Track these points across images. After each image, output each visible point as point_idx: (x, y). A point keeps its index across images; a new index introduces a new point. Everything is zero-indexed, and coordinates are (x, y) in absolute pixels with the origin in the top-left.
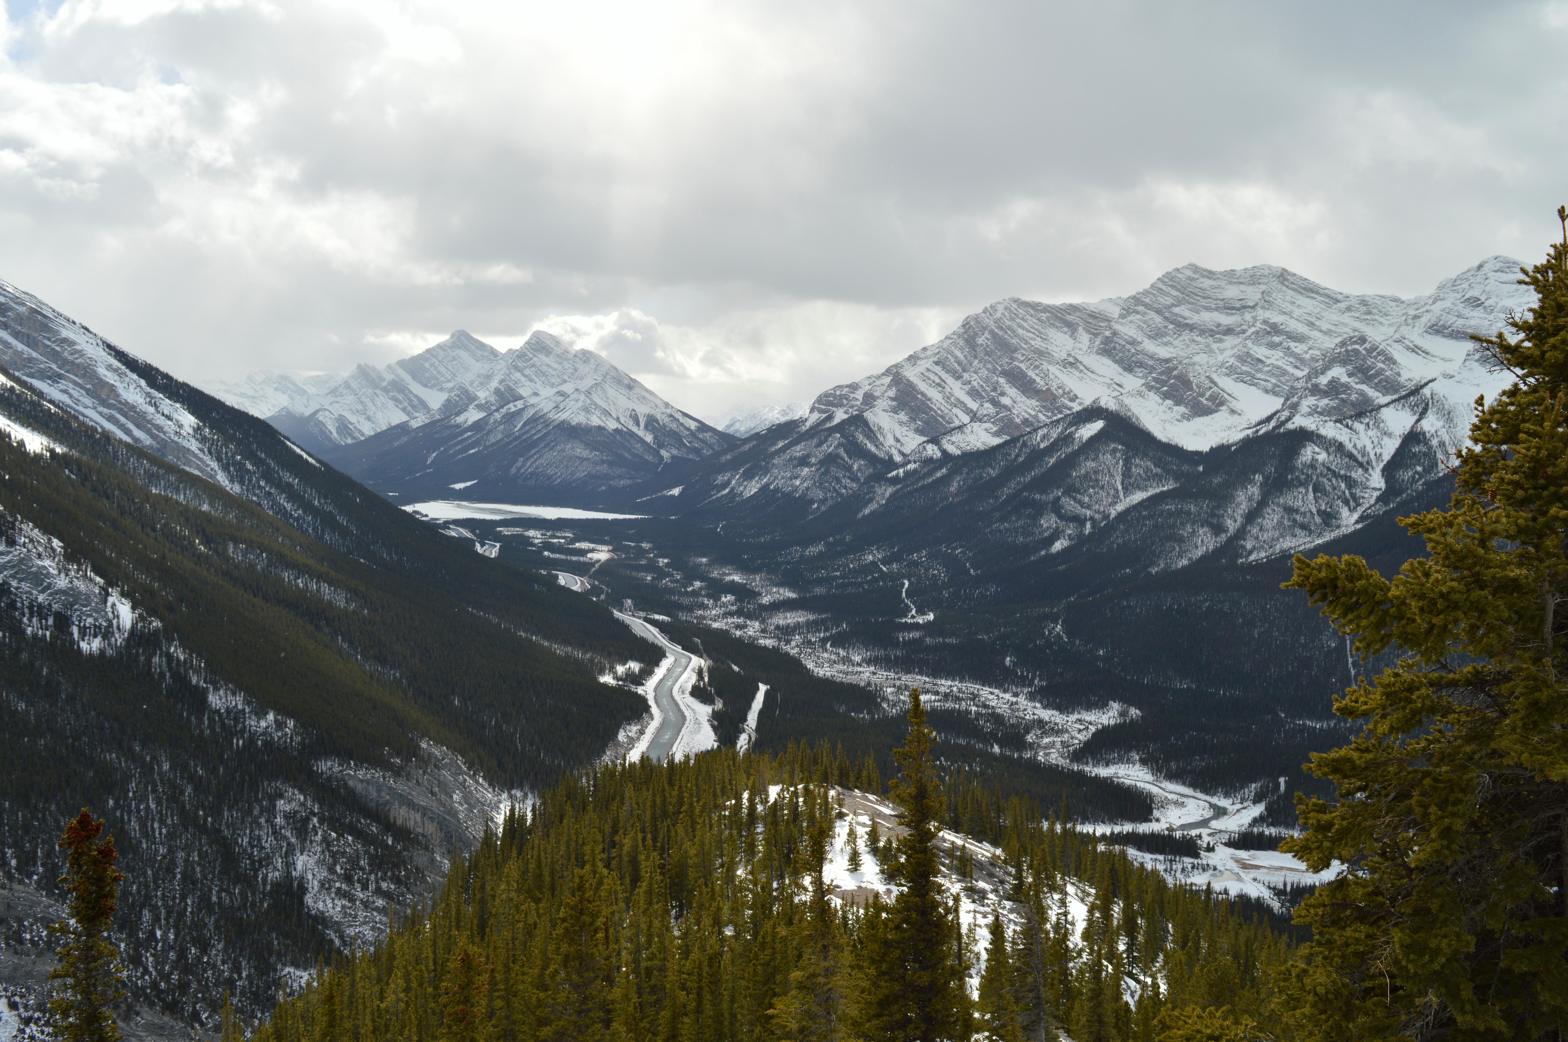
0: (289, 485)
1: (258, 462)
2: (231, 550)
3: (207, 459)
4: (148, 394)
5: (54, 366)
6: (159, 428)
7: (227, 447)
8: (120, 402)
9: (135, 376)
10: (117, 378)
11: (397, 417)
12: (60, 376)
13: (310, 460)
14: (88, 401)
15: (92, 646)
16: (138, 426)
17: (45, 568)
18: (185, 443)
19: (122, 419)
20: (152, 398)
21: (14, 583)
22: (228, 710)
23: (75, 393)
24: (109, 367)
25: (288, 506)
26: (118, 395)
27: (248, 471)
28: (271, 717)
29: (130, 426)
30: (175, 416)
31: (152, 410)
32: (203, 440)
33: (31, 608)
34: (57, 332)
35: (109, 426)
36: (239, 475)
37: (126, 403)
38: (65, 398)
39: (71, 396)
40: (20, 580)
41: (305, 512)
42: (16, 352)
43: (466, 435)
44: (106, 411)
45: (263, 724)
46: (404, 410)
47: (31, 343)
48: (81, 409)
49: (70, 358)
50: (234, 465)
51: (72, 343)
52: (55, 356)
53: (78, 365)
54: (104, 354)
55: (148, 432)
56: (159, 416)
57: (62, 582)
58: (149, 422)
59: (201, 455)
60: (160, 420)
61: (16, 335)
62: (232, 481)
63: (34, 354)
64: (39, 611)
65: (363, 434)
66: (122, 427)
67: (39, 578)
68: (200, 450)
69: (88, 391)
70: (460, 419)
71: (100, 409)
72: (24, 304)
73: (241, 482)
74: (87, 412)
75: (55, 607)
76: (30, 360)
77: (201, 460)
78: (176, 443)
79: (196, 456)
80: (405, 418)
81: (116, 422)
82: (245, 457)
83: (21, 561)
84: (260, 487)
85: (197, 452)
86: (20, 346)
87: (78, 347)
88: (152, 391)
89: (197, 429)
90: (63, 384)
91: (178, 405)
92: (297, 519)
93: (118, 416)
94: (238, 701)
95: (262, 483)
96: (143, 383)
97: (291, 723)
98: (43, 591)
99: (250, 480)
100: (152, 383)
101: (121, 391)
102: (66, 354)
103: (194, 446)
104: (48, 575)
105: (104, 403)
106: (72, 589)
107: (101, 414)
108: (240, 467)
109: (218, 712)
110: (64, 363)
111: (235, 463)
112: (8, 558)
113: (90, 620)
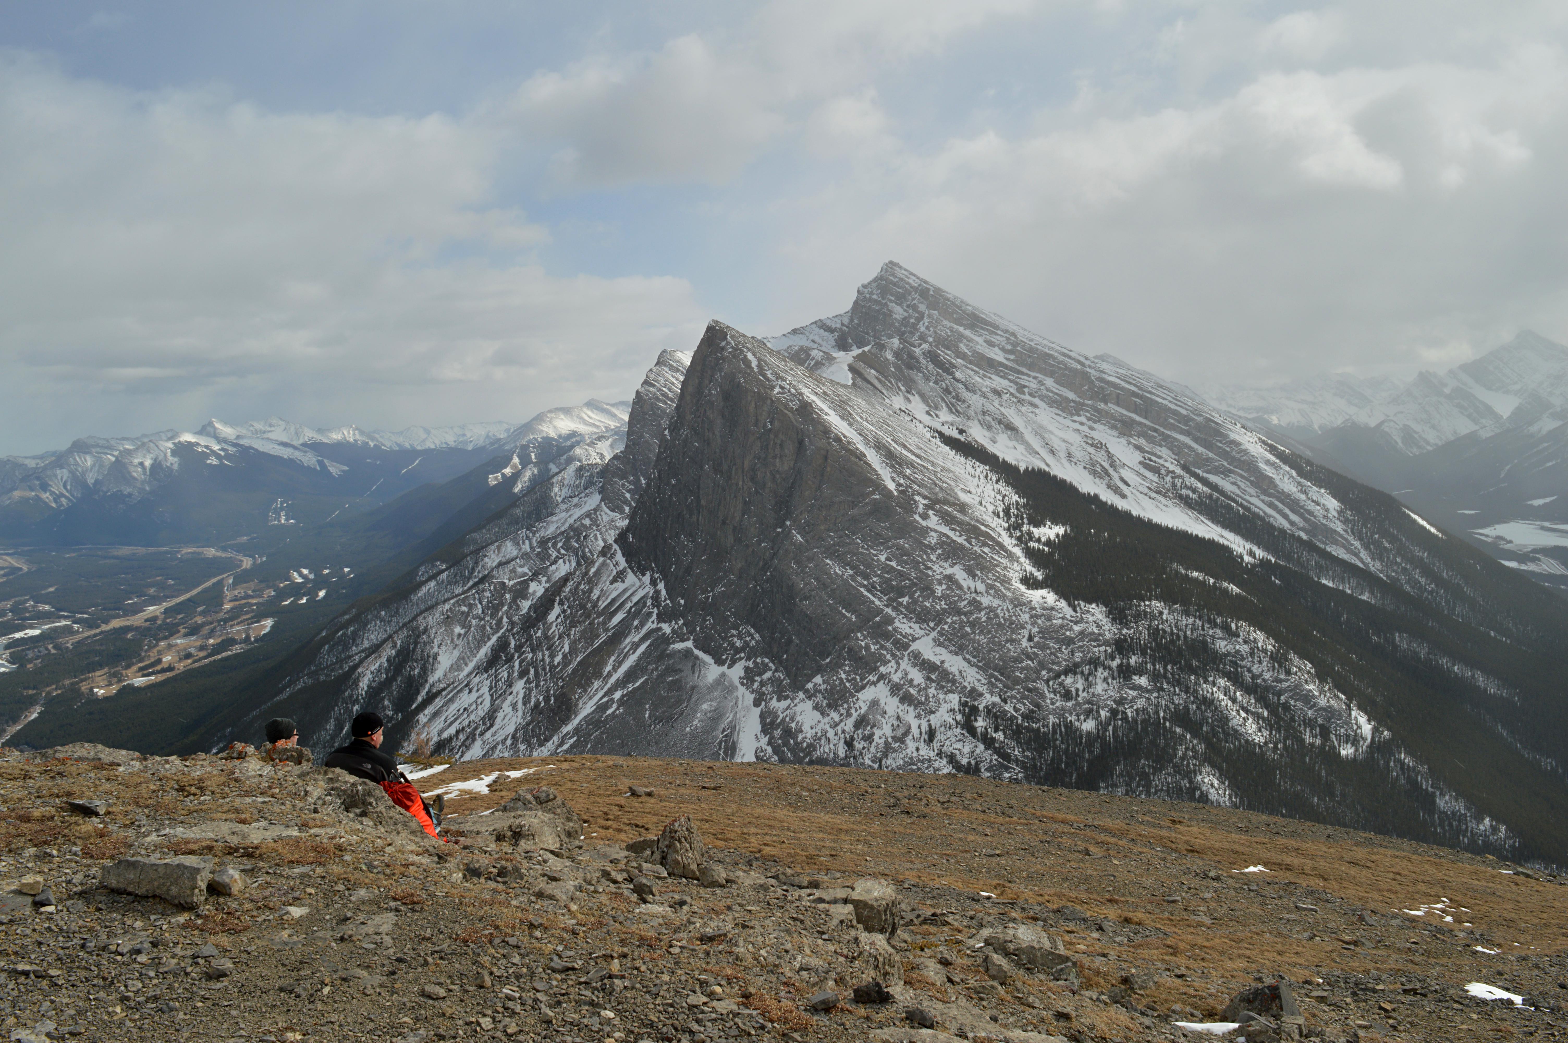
0: (1421, 559)
1: (1393, 539)
2: (1397, 639)
3: (1351, 538)
4: (1299, 483)
5: (1225, 463)
6: (1310, 513)
7: (1366, 527)
8: (1278, 492)
9: (1288, 469)
10: (1274, 471)
11: (1464, 426)
12: (1230, 471)
13: (1433, 530)
14: (1252, 491)
15: (1347, 751)
16: (1293, 511)
17: (1311, 691)
18: (1332, 525)
19: (1280, 506)
20: (1302, 486)
21: (1292, 703)
22: (1453, 813)
23: (1242, 485)
24: (1268, 462)
25: (1423, 581)
26: (1276, 486)
27: (1385, 548)
28: (1487, 821)
29: (1287, 511)
30: (1322, 501)
31: (1303, 497)
32: (1346, 521)
33: (1304, 721)
34: (1226, 436)
35: (1269, 511)
36: (1379, 554)
37: (1283, 492)
38: (1234, 489)
39: (1239, 487)
40: (1296, 700)
41: (1437, 586)
42: (1197, 454)
43: (1541, 447)
44: (1266, 498)
45: (1482, 827)
46: (1469, 416)
47: (1208, 446)
48: (1247, 497)
49: (1237, 456)
50: (1373, 543)
51: (1238, 444)
52: (1225, 455)
53: (1244, 462)
54: (1262, 450)
55: (1301, 516)
56: (1309, 502)
57: (1322, 702)
58: (1302, 507)
59: (1346, 536)
60: (1311, 506)
61: (1196, 440)
62: (1373, 559)
63: (1211, 455)
64: (1310, 723)
65: (1428, 443)
66: (1280, 512)
67: (1307, 699)
68: (1346, 531)
69: (1252, 482)
70: (1534, 429)
71: (1262, 497)
72: (1201, 415)
73: (1381, 560)
74: (1254, 500)
75: (1320, 721)
76: (1208, 459)
77: (1346, 539)
78: (1325, 525)
79: (1341, 536)
80: (1473, 427)
81: (1275, 508)
82: (1382, 536)
83: (1296, 686)
84: (1396, 563)
85: (1342, 532)
86: (1200, 449)
87: (1243, 447)
88: (1302, 480)
89: (1340, 512)
90: (1233, 478)
91: (1323, 491)
92: (1432, 592)
93: (1277, 503)
94: (1460, 807)
95: (1398, 560)
96: (1294, 473)
97: (1503, 828)
98: (1310, 708)
99: (1388, 558)
100: (1301, 473)
101: (1278, 482)
102: (1234, 453)
103: (1339, 527)
104: (1314, 697)
105: (1265, 492)
106: (1330, 707)
107: (1263, 501)
108: (1378, 544)
109: (1445, 813)
110: (1232, 460)
111: (1374, 542)
112: (1287, 684)
113: (1342, 730)
